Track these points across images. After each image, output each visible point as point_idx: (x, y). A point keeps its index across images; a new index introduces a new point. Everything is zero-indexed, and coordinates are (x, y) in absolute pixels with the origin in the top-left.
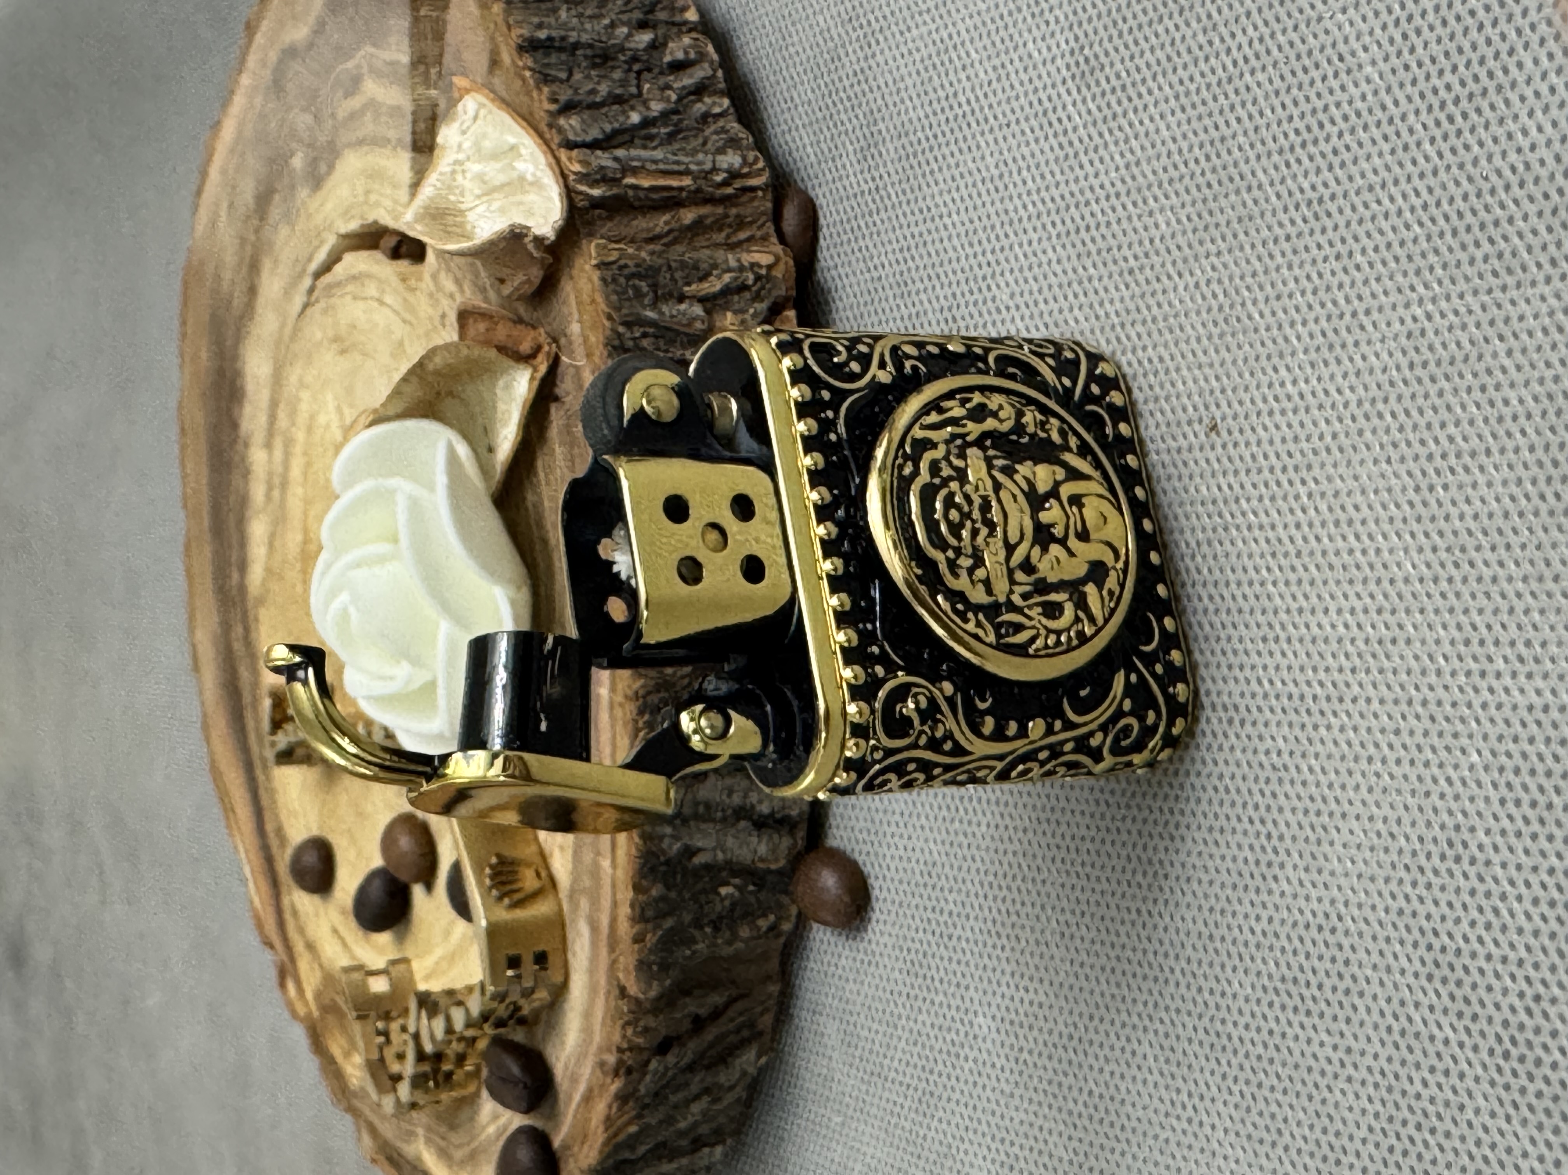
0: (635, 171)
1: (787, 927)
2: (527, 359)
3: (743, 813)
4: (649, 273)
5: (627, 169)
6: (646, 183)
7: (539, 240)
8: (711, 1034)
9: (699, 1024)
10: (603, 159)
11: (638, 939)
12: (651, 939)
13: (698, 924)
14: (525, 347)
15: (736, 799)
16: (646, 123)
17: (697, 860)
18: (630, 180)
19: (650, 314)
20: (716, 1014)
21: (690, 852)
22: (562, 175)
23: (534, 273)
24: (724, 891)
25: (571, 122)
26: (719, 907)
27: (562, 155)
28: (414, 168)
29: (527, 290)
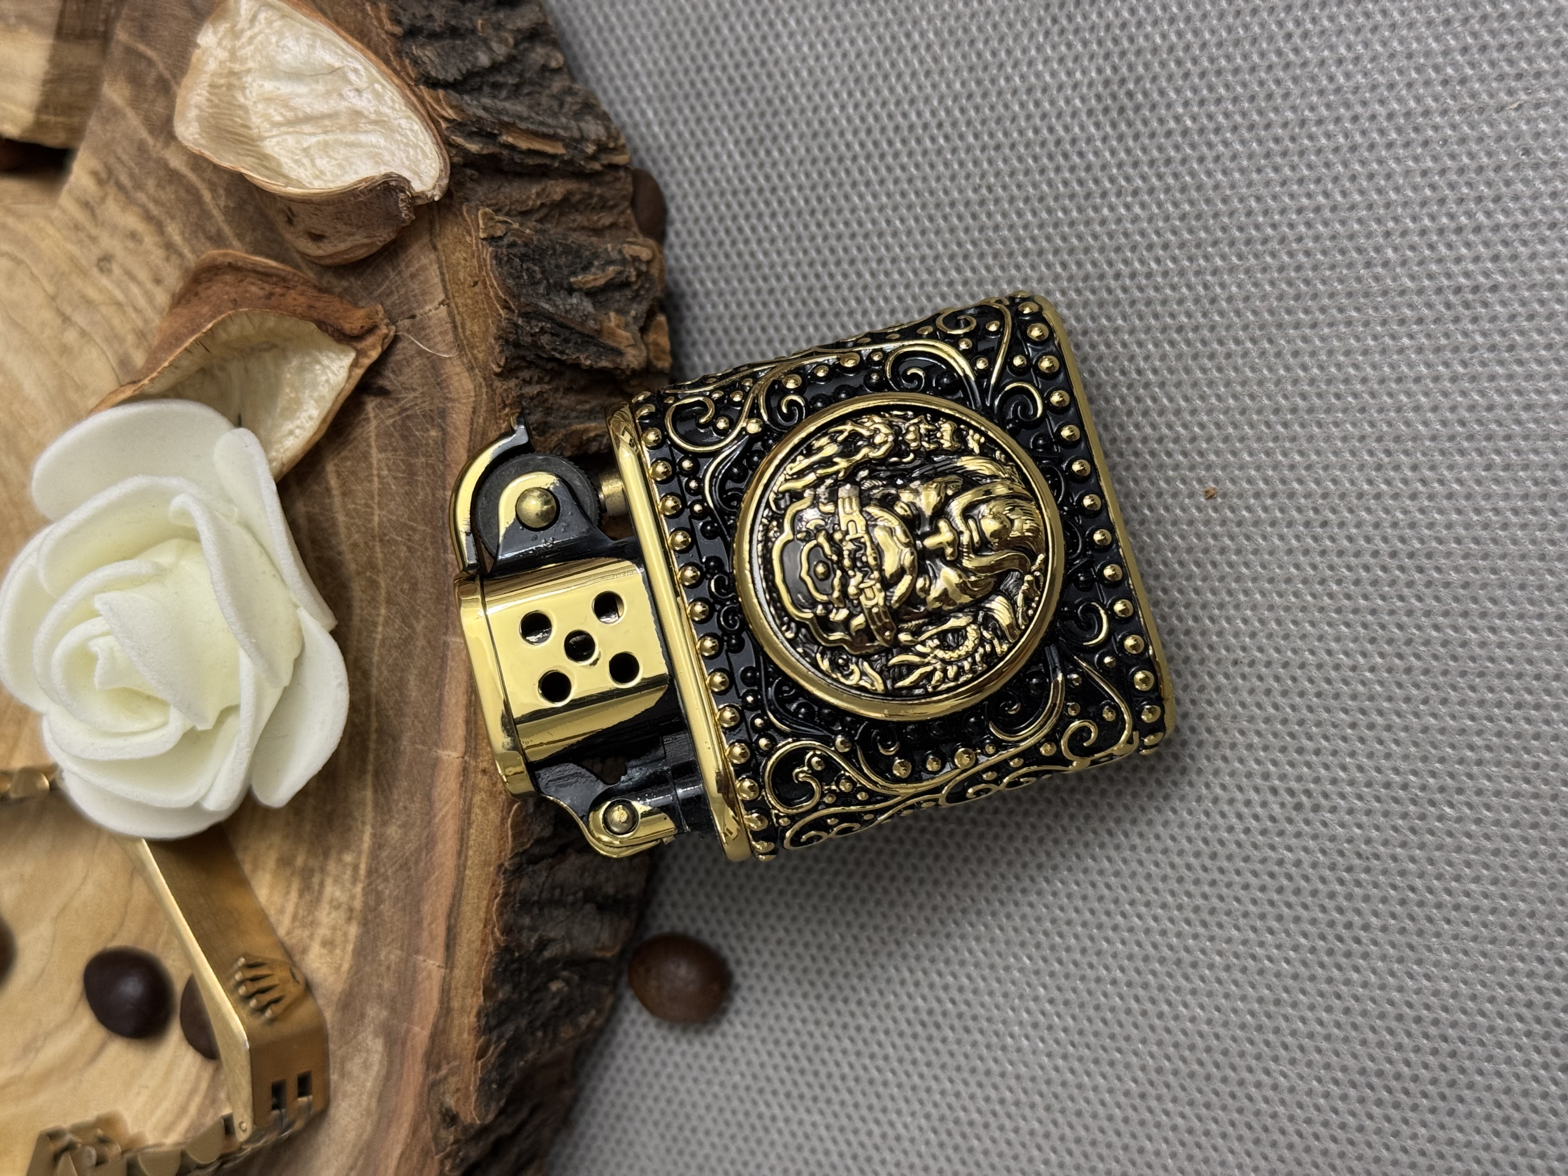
0: (508, 126)
3: (591, 895)
4: (537, 255)
5: (500, 124)
6: (523, 145)
7: (414, 199)
10: (473, 106)
12: (493, 1052)
13: (531, 1027)
14: (348, 322)
17: (547, 953)
18: (505, 138)
19: (546, 306)
20: (517, 1133)
21: (543, 945)
22: (432, 120)
23: (384, 235)
24: (554, 986)
25: (428, 54)
26: (549, 1006)
27: (424, 90)
28: (54, 60)
29: (362, 253)
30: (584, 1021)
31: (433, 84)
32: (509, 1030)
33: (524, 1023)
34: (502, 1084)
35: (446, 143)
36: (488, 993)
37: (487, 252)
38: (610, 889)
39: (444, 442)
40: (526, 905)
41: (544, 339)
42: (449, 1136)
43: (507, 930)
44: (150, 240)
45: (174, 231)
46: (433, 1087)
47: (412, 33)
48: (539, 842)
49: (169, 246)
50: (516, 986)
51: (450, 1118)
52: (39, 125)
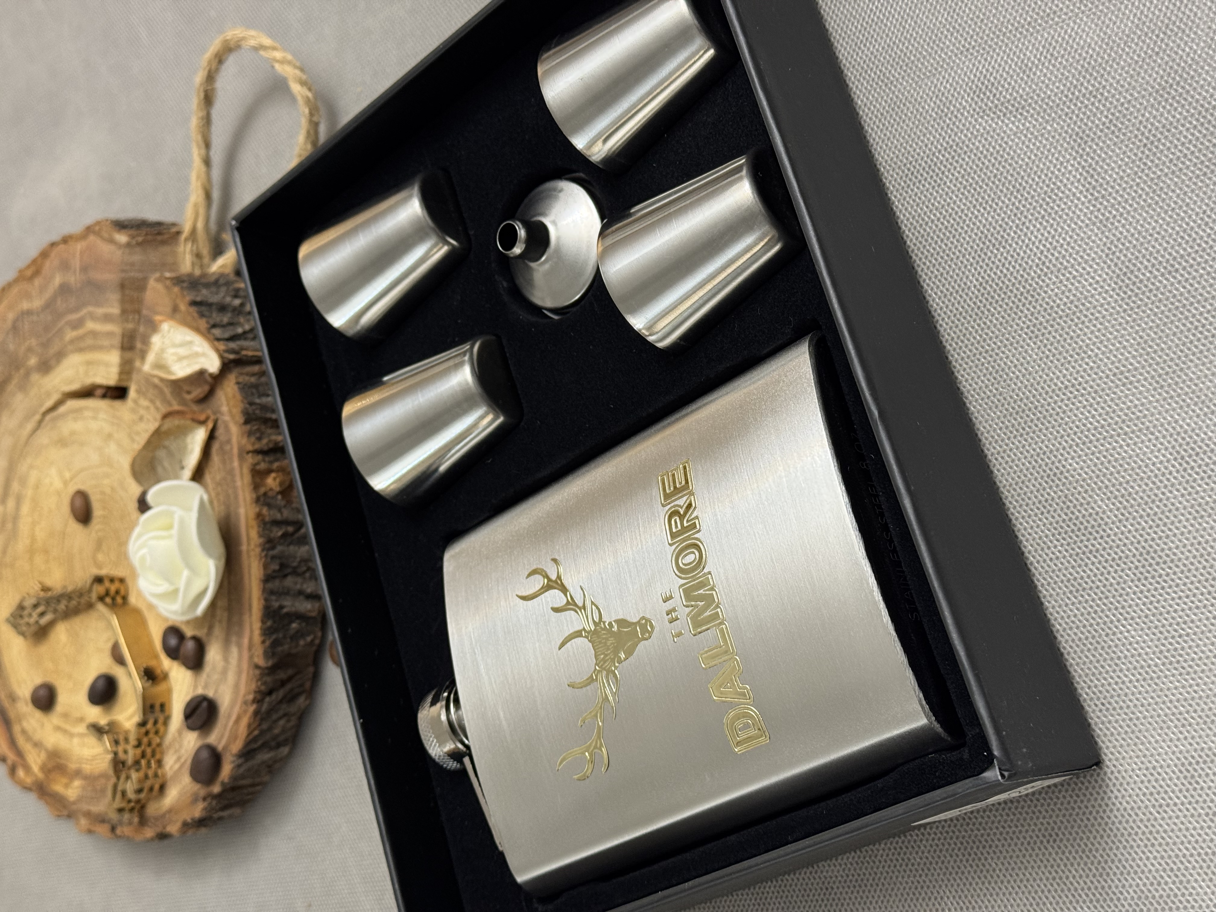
0: (246, 349)
1: (317, 642)
2: (203, 423)
3: (300, 593)
4: (256, 386)
5: (242, 349)
6: (250, 353)
7: (211, 375)
8: (289, 686)
9: (283, 683)
10: (233, 345)
11: (263, 642)
12: (268, 643)
13: (285, 637)
14: (202, 417)
15: (298, 587)
16: (245, 333)
17: (285, 610)
18: (244, 353)
19: (258, 401)
20: (290, 679)
21: (281, 607)
22: (217, 350)
23: (206, 388)
24: (294, 625)
25: (217, 332)
26: (292, 632)
27: (216, 343)
28: (122, 358)
29: (202, 396)
30: (309, 639)
31: (218, 340)
32: (274, 637)
33: (281, 635)
34: (274, 654)
35: (221, 357)
36: (263, 622)
37: (236, 387)
38: (309, 590)
39: (232, 449)
40: (272, 592)
41: (258, 412)
42: (257, 672)
43: (266, 600)
44: (152, 409)
45: (158, 403)
46: (251, 657)
47: (214, 326)
48: (274, 571)
49: (157, 409)
50: (274, 622)
51: (257, 667)
52: (120, 380)
